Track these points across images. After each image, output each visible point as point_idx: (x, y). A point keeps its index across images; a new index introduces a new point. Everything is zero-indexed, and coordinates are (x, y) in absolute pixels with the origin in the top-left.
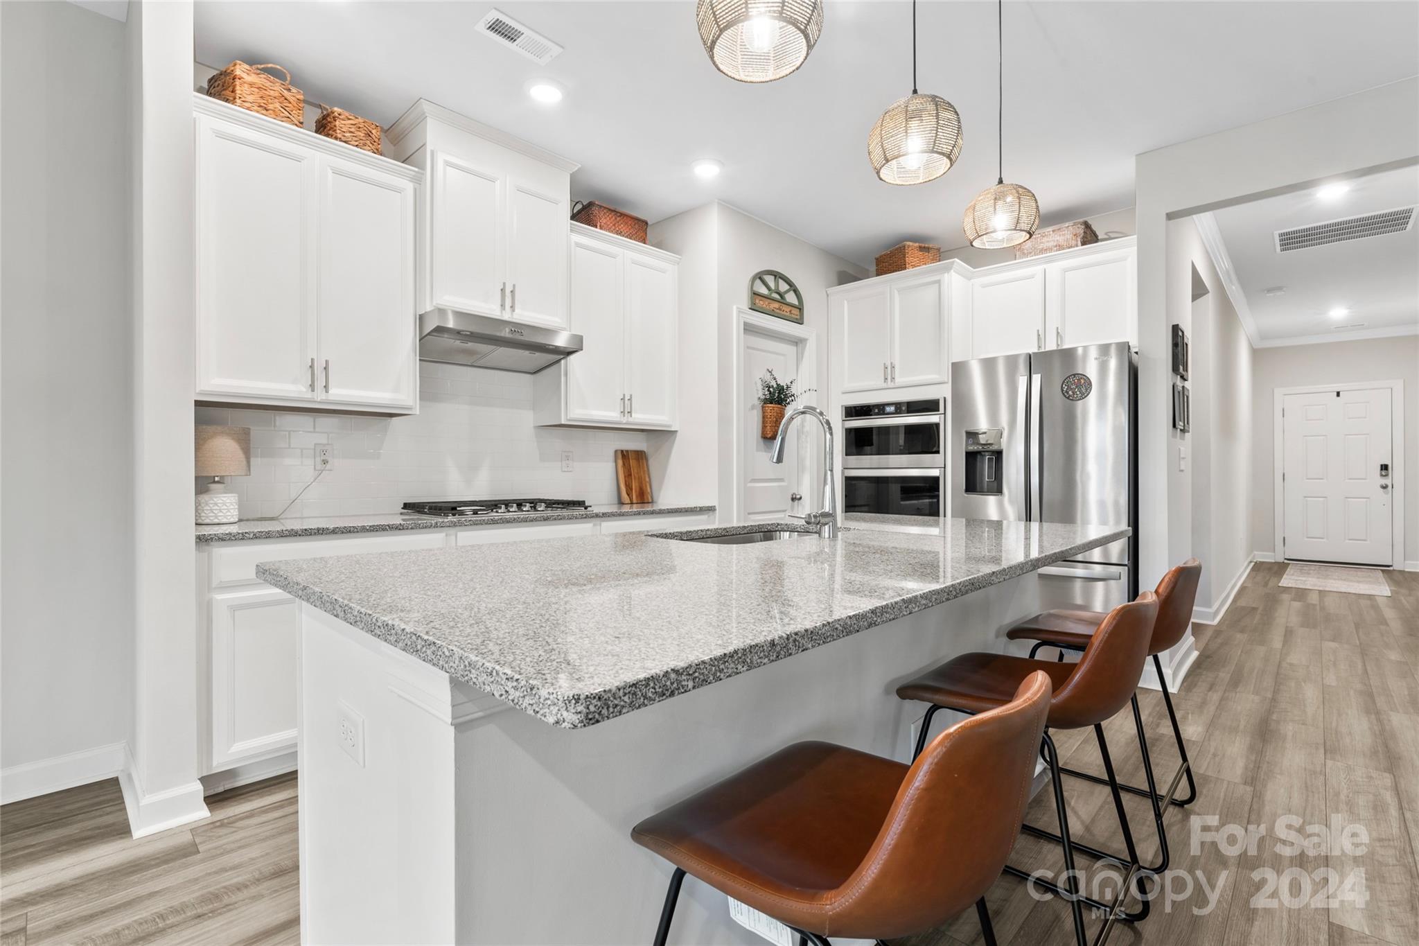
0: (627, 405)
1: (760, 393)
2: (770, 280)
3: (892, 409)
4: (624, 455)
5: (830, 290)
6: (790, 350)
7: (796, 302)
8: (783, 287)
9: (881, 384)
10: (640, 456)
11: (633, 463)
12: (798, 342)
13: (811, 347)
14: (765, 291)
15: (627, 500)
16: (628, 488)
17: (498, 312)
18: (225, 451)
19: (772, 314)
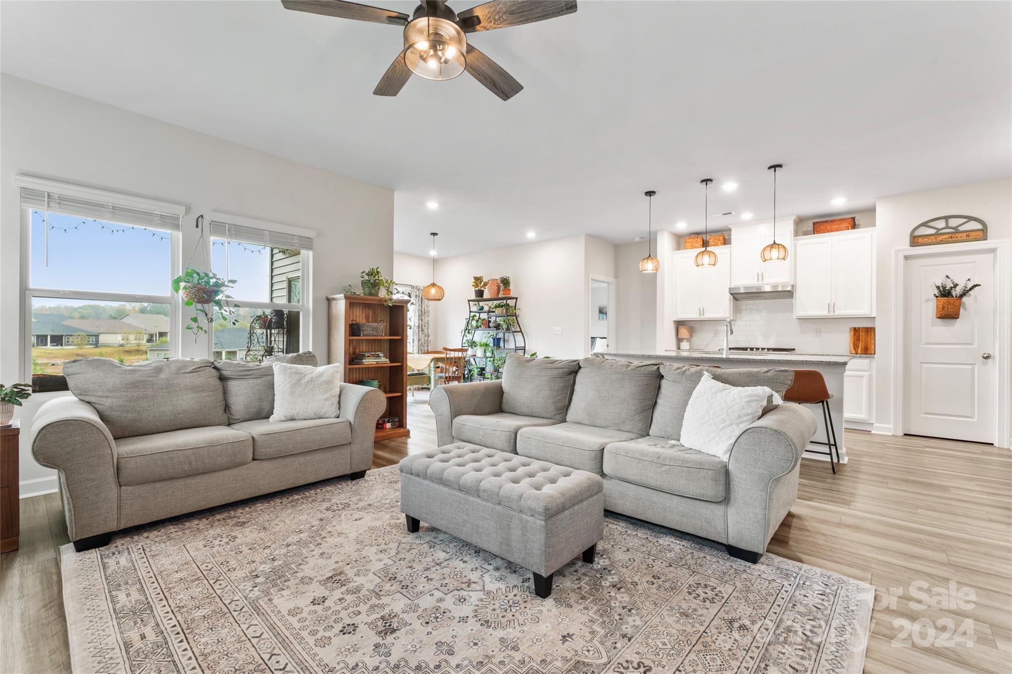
0: (831, 307)
1: (935, 292)
2: (940, 224)
4: (856, 330)
6: (990, 256)
7: (979, 227)
8: (953, 223)
10: (869, 330)
11: (862, 334)
12: (993, 251)
13: (1003, 252)
14: (933, 231)
15: (854, 352)
16: (856, 346)
17: (757, 283)
18: (684, 332)
19: (941, 242)
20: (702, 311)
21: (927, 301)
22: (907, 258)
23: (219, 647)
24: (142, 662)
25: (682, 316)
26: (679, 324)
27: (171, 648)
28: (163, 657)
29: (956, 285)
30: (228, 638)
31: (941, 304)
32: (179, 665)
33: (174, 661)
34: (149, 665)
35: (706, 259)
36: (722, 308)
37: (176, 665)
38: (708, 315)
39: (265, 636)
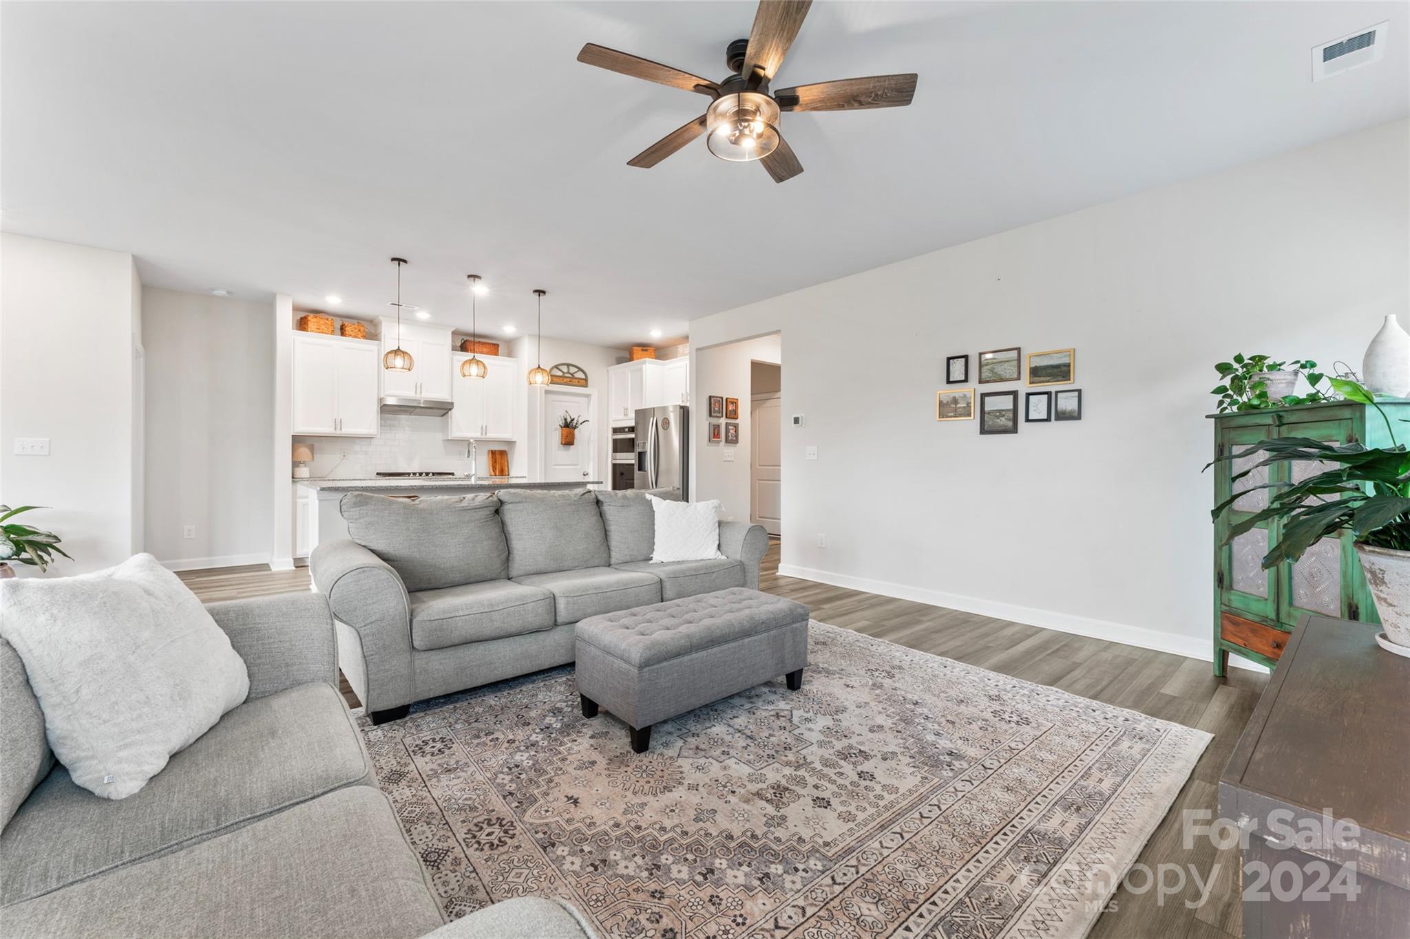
0: (484, 430)
1: (562, 423)
2: (565, 369)
3: (627, 430)
4: (493, 453)
5: (608, 368)
6: (585, 399)
7: (584, 377)
8: (573, 370)
9: (622, 417)
10: (503, 453)
11: (498, 456)
12: (588, 396)
13: (594, 398)
14: (561, 374)
15: (493, 474)
16: (494, 469)
17: (414, 395)
18: (304, 452)
19: (566, 384)
20: (338, 424)
21: (556, 429)
22: (547, 392)
23: (928, 862)
24: (984, 927)
25: (302, 429)
26: (297, 440)
27: (948, 909)
28: (967, 909)
29: (573, 420)
30: (911, 860)
31: (565, 433)
32: (970, 886)
33: (968, 893)
34: (984, 917)
35: (474, 370)
36: (365, 422)
37: (972, 889)
38: (346, 431)
39: (898, 829)
